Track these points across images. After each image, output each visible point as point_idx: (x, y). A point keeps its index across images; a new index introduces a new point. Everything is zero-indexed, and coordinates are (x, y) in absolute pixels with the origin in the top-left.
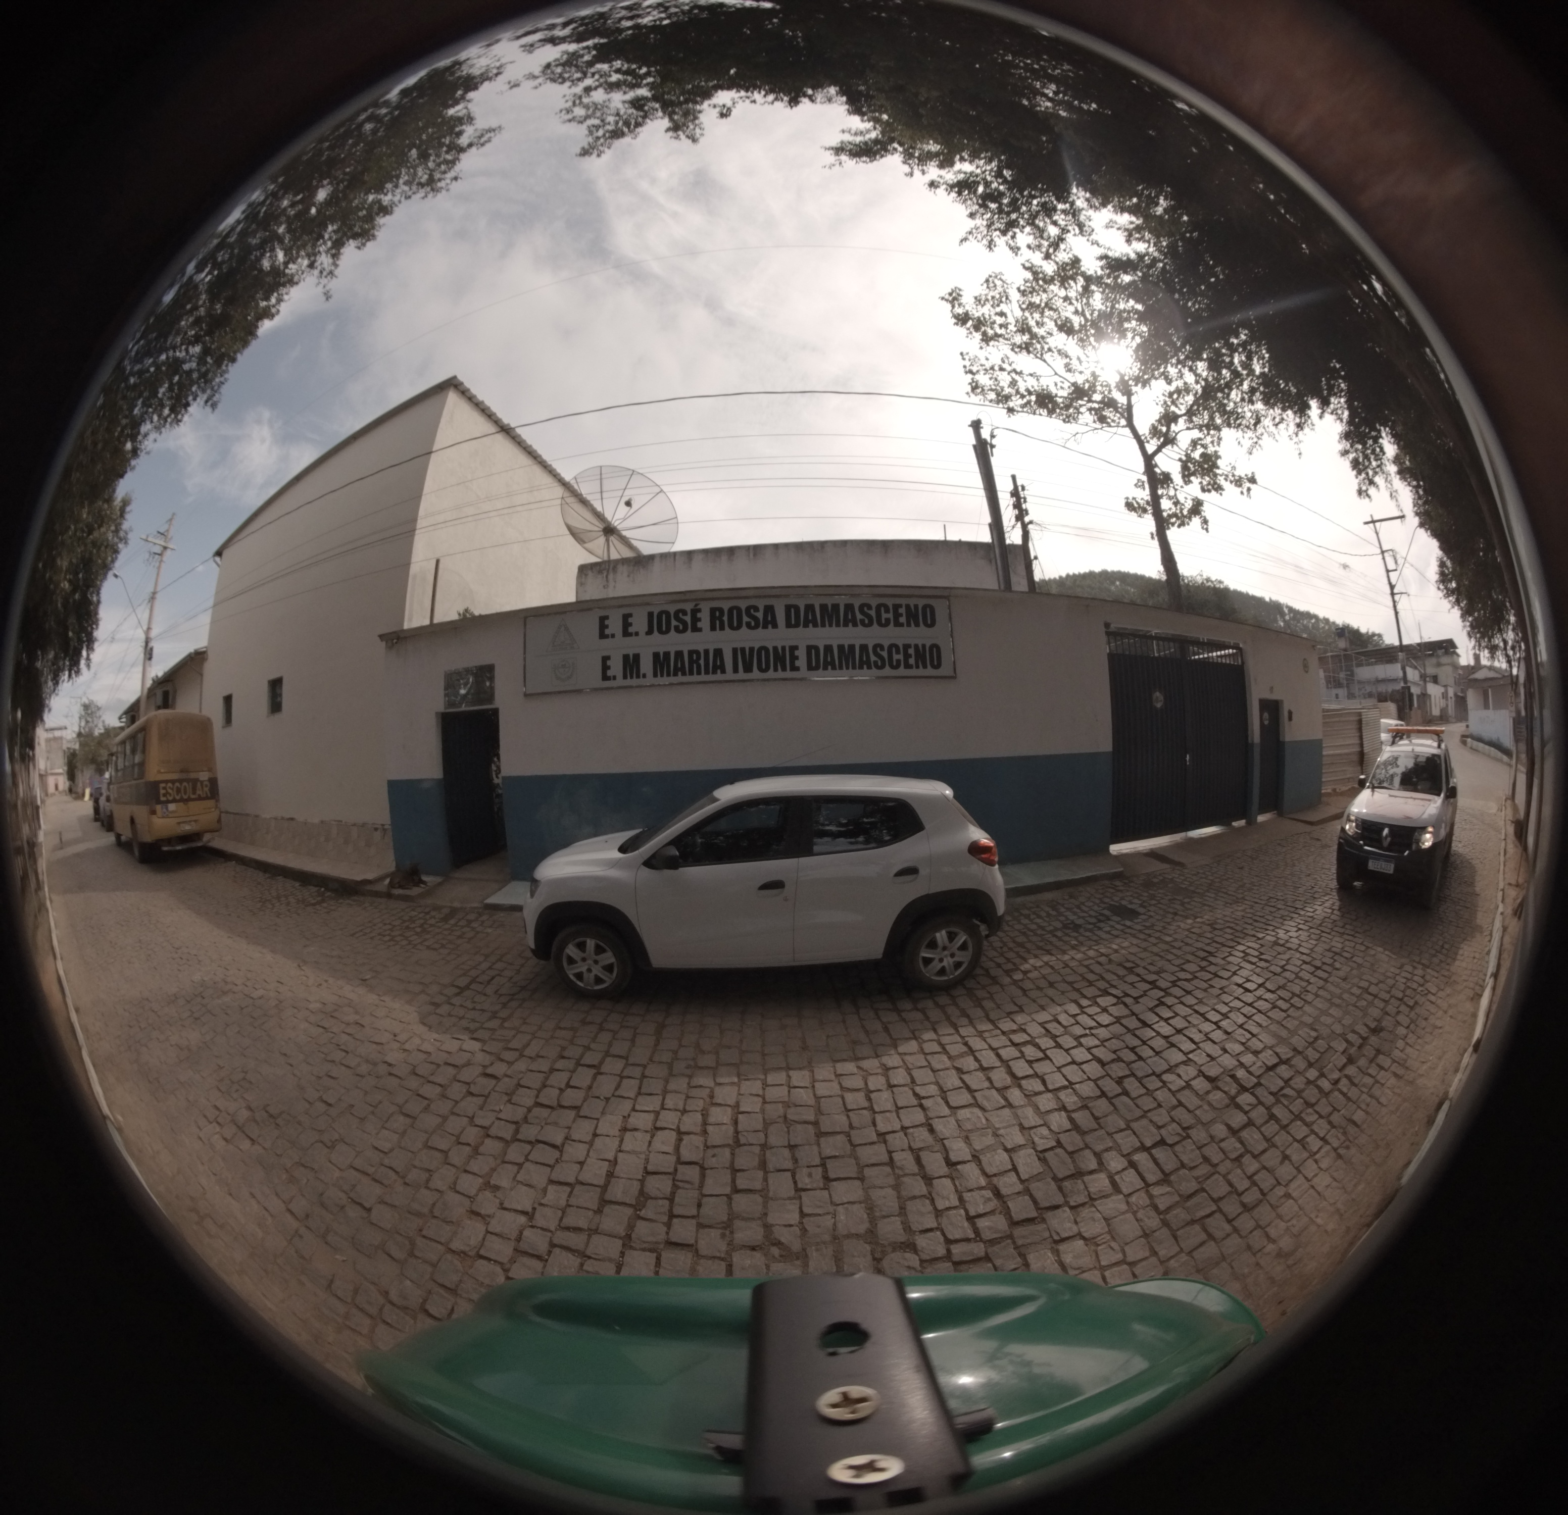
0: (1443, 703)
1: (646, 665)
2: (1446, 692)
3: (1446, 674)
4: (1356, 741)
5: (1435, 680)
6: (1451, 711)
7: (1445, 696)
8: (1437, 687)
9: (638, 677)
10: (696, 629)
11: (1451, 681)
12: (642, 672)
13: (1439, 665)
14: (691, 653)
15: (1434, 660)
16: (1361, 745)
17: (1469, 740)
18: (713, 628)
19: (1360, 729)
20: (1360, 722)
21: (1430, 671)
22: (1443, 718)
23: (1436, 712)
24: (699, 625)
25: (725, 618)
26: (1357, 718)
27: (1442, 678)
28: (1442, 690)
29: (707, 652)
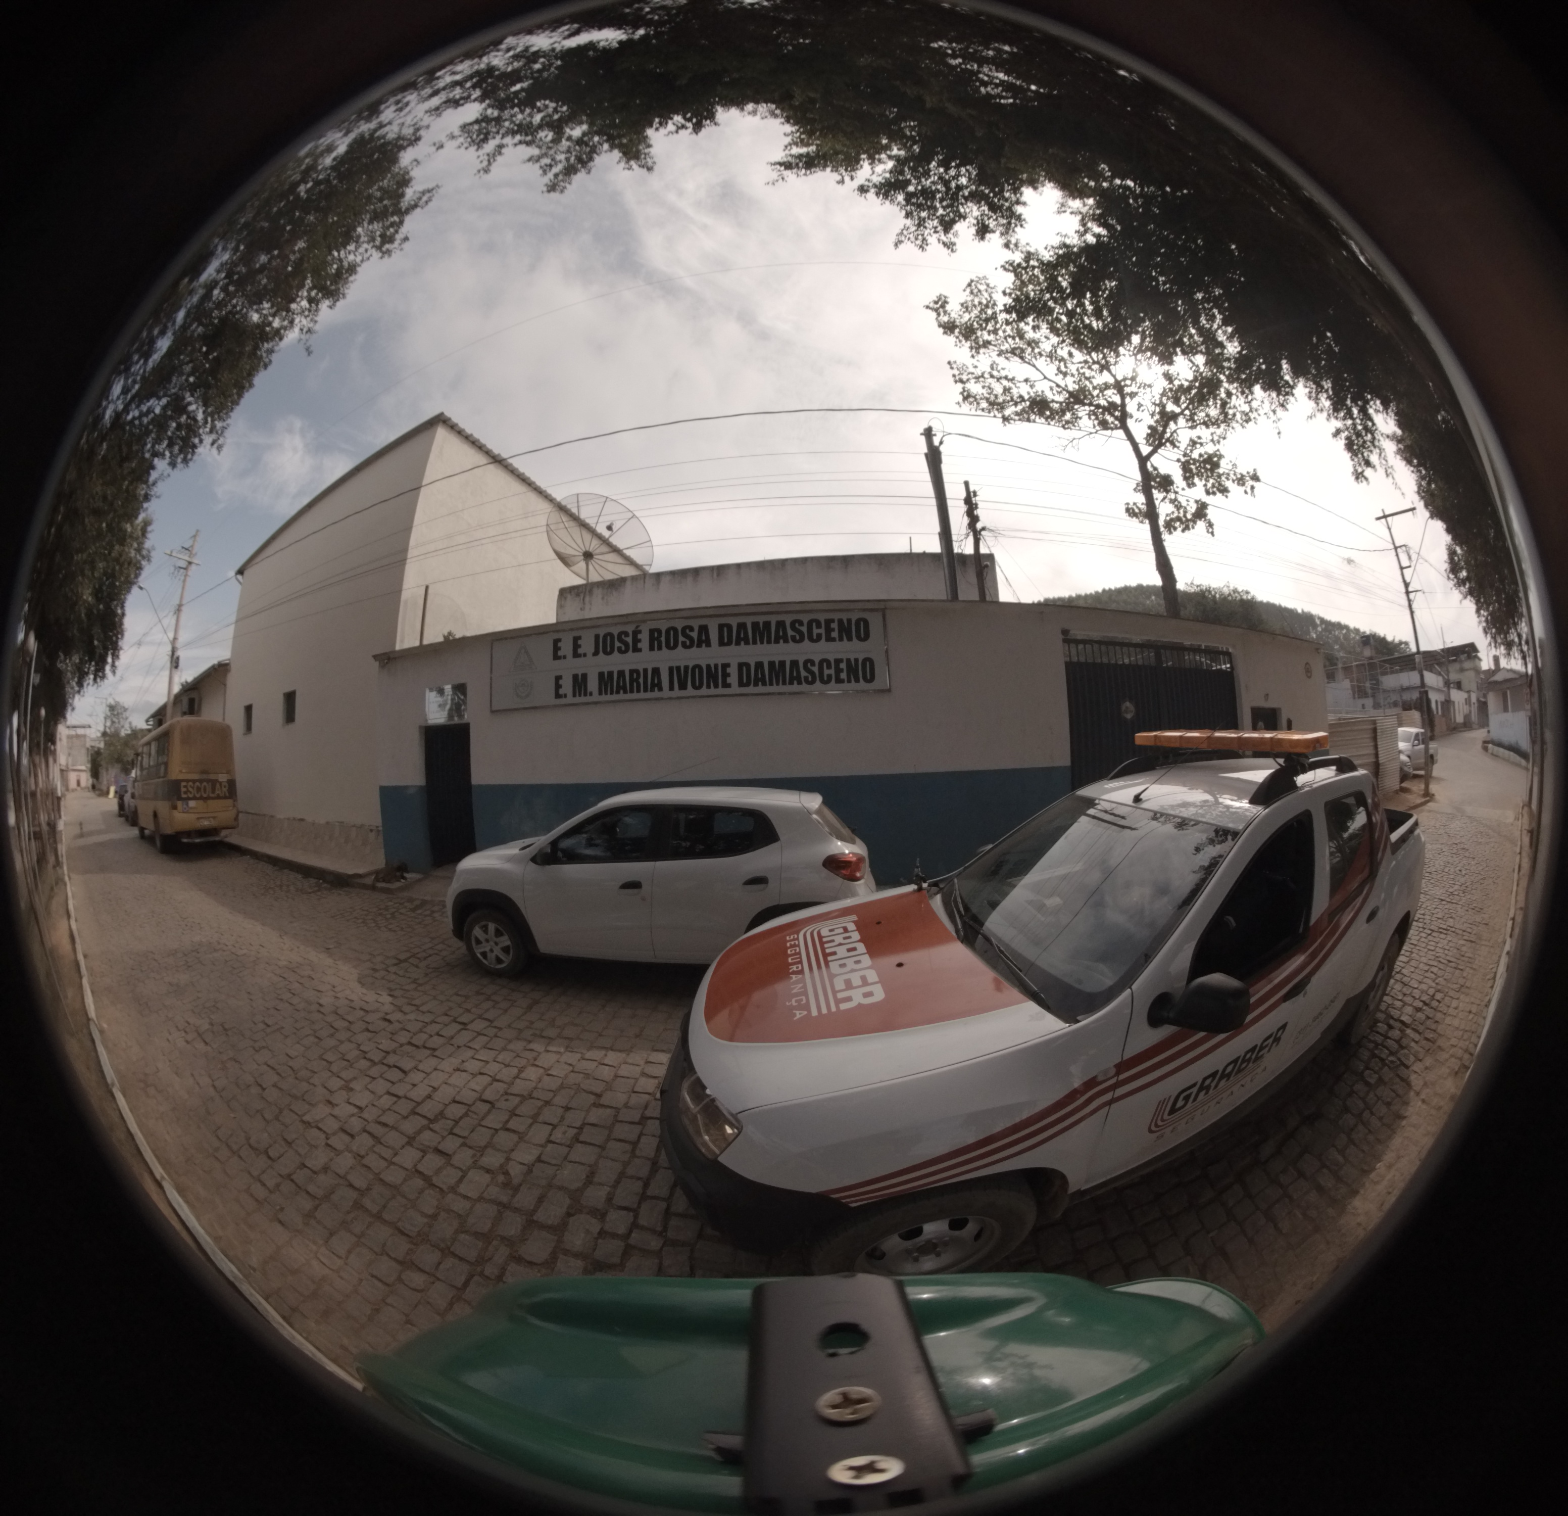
0: (1466, 709)
1: (593, 684)
2: (1469, 697)
3: (1469, 680)
4: (1371, 751)
5: (1459, 686)
6: (1474, 717)
7: (1468, 701)
8: (1460, 693)
9: (585, 695)
10: (636, 650)
11: (1473, 687)
12: (589, 690)
13: (1462, 670)
14: (632, 672)
15: (1457, 666)
16: (1377, 755)
17: (1490, 746)
18: (652, 648)
19: (1375, 739)
20: (1375, 730)
21: (1454, 677)
22: (1467, 725)
23: (1460, 719)
24: (639, 645)
25: (663, 639)
26: (1372, 726)
27: (1465, 685)
28: (1465, 695)
29: (645, 671)
